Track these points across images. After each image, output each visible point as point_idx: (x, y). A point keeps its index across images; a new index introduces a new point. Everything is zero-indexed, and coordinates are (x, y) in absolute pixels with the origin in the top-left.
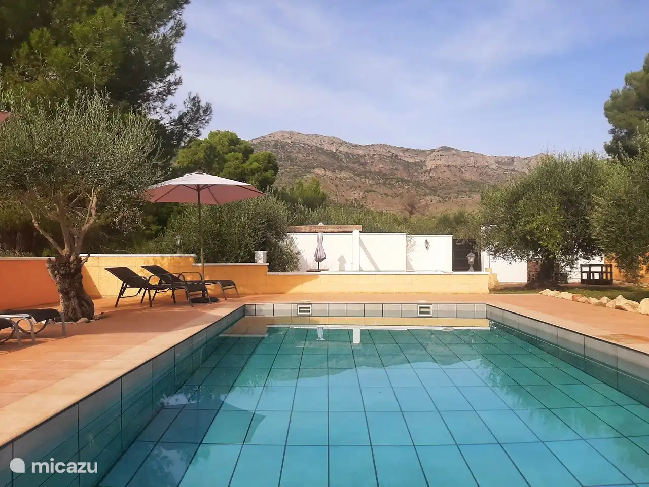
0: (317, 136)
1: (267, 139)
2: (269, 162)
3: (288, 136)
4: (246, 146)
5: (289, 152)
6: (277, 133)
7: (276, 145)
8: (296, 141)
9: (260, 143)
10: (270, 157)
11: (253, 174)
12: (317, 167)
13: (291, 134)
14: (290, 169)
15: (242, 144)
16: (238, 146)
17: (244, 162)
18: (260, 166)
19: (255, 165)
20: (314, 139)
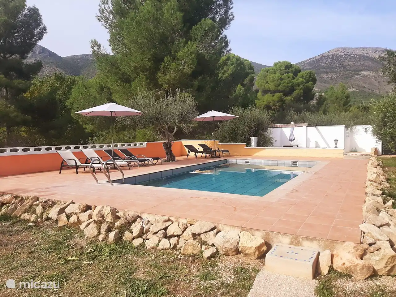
0: (363, 48)
1: (326, 54)
2: (310, 77)
3: (341, 50)
4: (295, 69)
5: (342, 62)
6: (334, 49)
7: (332, 58)
8: (348, 53)
9: (321, 58)
10: (310, 73)
11: (299, 85)
12: (364, 70)
13: (344, 49)
14: (343, 73)
15: (294, 67)
16: (291, 69)
17: (294, 78)
18: (303, 80)
19: (301, 79)
20: (361, 51)
